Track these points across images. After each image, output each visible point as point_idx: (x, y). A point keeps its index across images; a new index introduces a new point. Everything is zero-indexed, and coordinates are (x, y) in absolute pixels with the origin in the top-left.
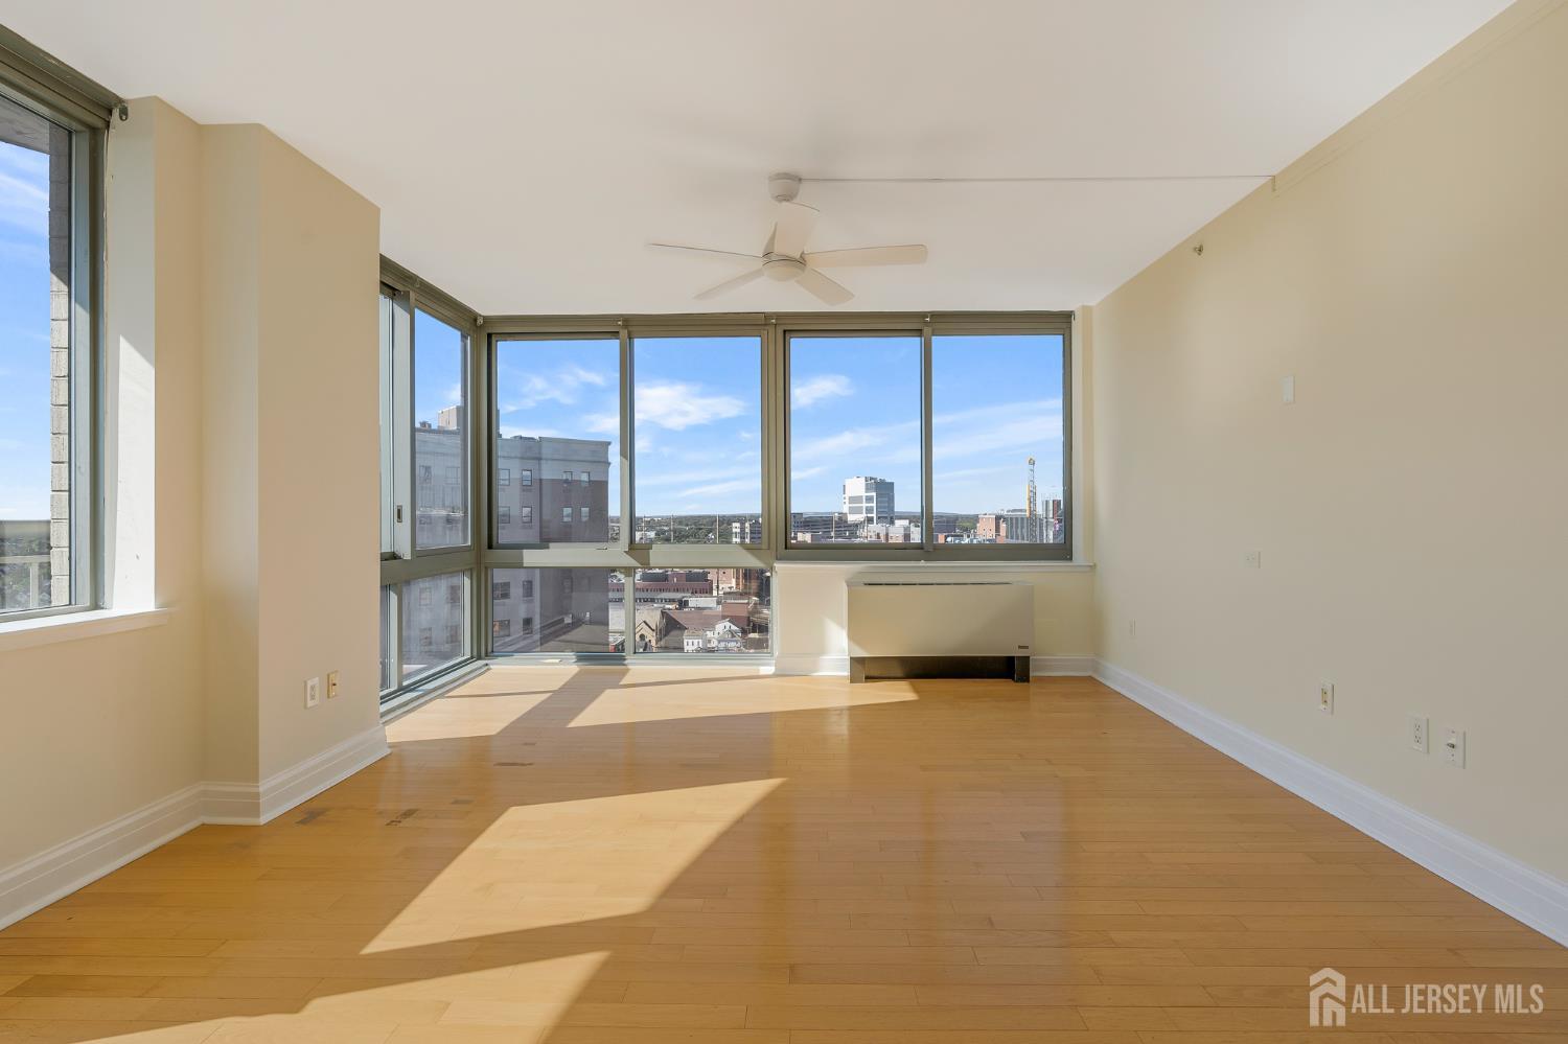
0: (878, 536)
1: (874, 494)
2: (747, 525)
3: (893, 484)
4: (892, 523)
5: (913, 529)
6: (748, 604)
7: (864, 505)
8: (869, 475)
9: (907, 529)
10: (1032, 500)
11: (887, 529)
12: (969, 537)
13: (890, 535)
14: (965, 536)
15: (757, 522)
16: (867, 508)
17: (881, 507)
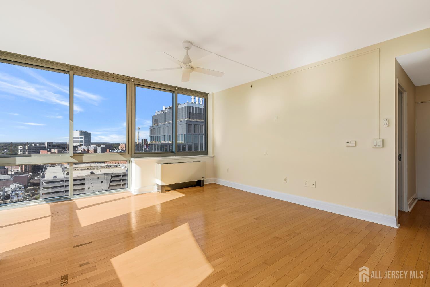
0: (85, 150)
1: (83, 136)
2: (26, 146)
3: (90, 133)
4: (90, 146)
5: (97, 147)
6: (27, 176)
7: (79, 140)
8: (81, 130)
9: (95, 148)
11: (88, 148)
12: (117, 150)
13: (89, 149)
15: (31, 145)
16: (80, 141)
17: (85, 141)
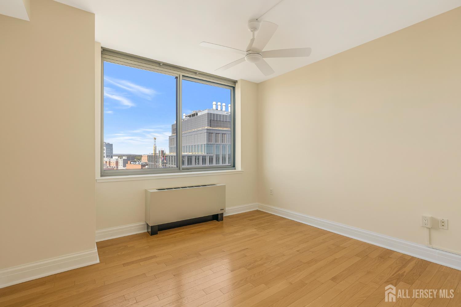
0: (106, 162)
3: (112, 144)
4: (112, 157)
5: (119, 159)
9: (117, 160)
10: (155, 150)
11: (110, 160)
14: (137, 162)
17: (108, 152)
